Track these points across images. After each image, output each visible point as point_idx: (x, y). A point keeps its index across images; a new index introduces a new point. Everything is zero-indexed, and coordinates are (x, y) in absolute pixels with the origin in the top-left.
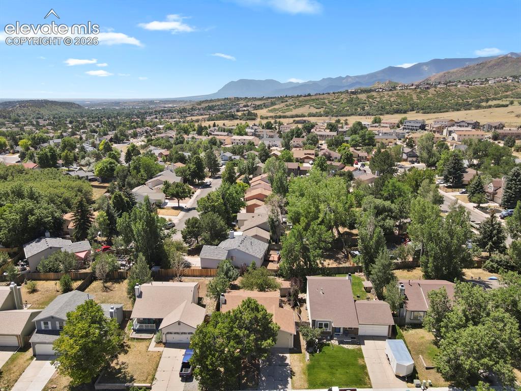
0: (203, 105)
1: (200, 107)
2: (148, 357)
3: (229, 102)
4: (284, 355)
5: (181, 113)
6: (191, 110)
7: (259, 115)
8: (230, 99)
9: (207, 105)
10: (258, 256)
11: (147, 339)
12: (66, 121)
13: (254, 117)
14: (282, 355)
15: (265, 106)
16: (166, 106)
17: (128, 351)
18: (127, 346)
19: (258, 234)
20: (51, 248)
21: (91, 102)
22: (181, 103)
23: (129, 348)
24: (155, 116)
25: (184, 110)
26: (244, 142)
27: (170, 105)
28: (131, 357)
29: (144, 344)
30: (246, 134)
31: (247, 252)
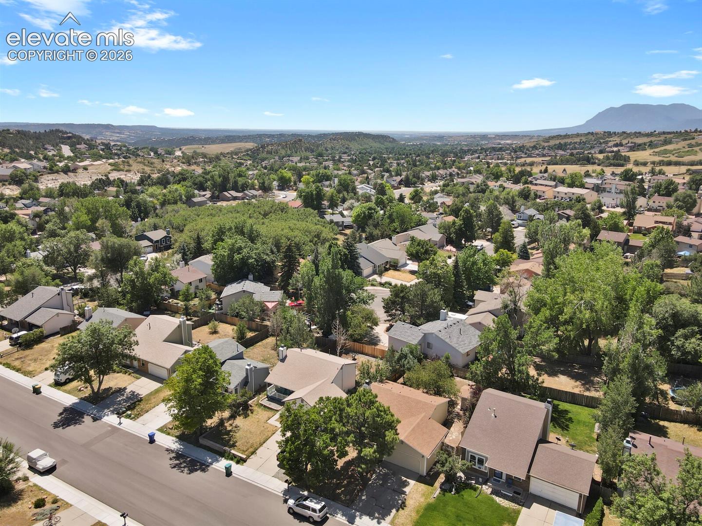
0: (552, 143)
1: (546, 144)
2: (262, 428)
3: (593, 139)
4: (408, 480)
5: (516, 152)
6: (531, 149)
7: (632, 159)
8: (597, 134)
9: (557, 142)
10: (460, 350)
11: (274, 410)
12: (370, 157)
13: (622, 162)
14: (405, 479)
15: (651, 145)
16: (502, 142)
17: (249, 415)
18: (251, 410)
19: (482, 322)
20: (244, 291)
21: (411, 135)
22: (525, 138)
23: (252, 413)
24: (477, 155)
25: (522, 148)
26: (572, 196)
27: (509, 142)
28: (247, 423)
29: (268, 413)
30: (582, 186)
31: (447, 340)
